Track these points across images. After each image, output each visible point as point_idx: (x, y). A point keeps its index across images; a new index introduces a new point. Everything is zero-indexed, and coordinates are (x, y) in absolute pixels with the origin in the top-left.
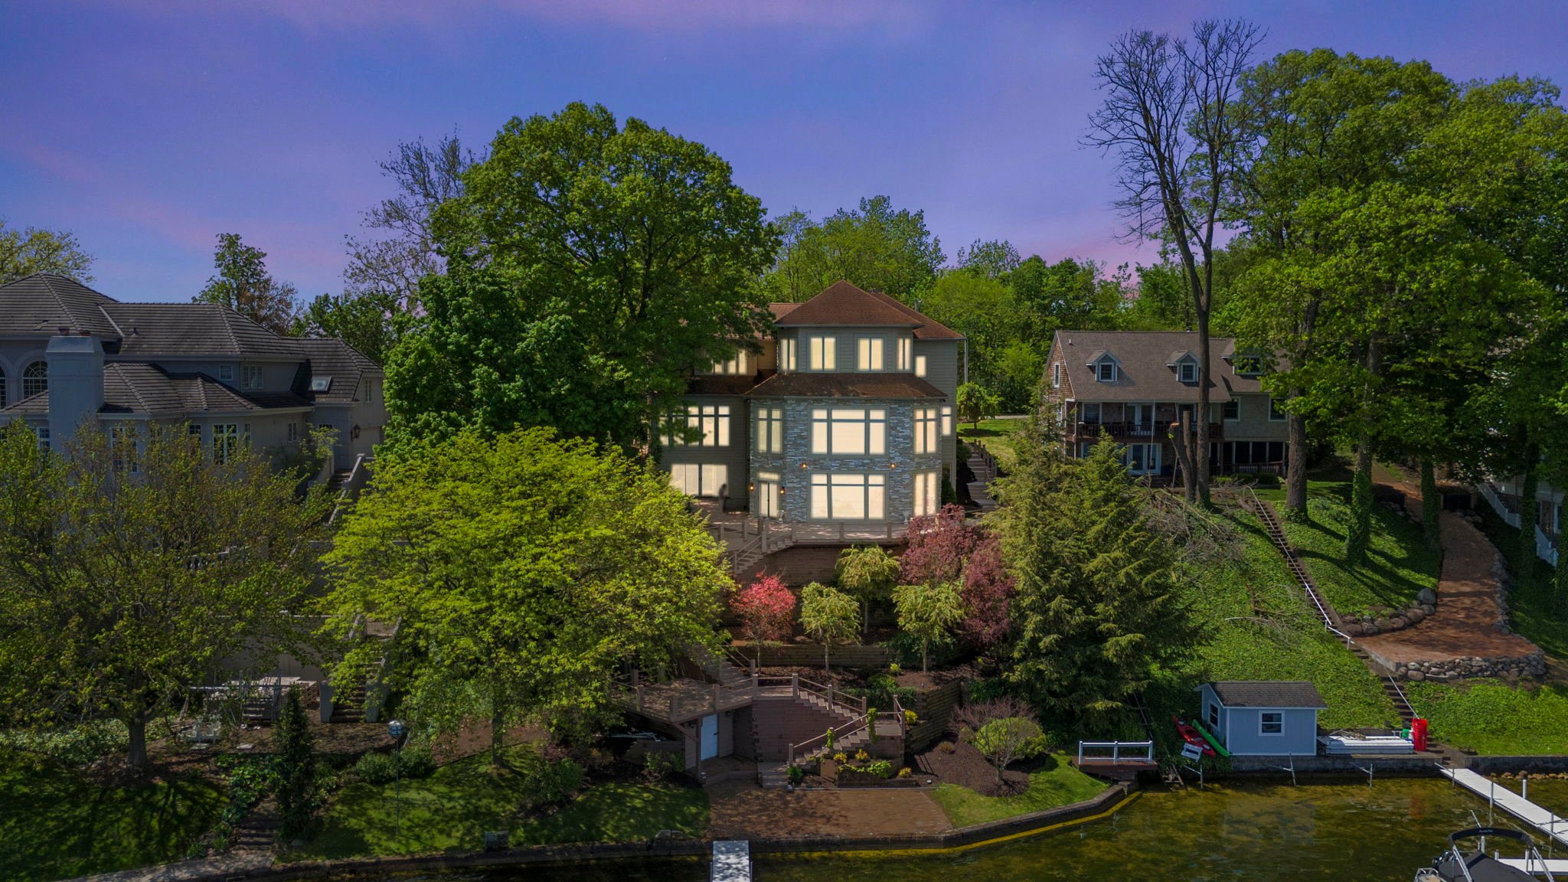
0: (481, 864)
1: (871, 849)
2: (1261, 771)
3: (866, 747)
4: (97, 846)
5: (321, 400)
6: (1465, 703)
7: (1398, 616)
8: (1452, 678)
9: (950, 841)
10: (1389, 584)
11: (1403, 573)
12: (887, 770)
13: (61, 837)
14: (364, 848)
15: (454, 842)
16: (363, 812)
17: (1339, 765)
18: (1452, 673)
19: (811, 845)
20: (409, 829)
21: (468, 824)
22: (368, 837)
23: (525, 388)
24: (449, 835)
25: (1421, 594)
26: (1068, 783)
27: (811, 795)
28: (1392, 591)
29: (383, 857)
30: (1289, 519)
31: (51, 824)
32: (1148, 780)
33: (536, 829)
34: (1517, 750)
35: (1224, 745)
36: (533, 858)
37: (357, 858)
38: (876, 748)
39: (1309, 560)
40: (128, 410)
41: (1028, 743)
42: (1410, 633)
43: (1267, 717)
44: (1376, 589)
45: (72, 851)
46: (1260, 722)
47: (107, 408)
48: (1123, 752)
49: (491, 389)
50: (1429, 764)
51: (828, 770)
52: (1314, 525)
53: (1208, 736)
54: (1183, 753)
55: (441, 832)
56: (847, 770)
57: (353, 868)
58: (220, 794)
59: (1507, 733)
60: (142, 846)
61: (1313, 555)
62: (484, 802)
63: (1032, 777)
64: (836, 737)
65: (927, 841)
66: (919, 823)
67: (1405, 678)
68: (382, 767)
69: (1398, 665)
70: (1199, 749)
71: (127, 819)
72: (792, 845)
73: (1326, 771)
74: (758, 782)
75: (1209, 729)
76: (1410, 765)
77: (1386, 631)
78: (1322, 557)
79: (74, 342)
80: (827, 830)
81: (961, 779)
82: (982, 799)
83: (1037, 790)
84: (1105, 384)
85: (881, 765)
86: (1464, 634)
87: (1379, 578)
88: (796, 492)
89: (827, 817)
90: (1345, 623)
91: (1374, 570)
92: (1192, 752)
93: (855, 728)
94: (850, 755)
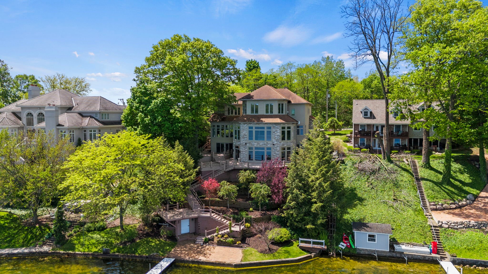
0: (100, 257)
1: (211, 265)
2: (368, 255)
3: (228, 234)
4: (13, 241)
6: (462, 237)
7: (454, 204)
8: (461, 228)
9: (236, 266)
10: (456, 191)
11: (466, 188)
12: (232, 241)
13: (7, 238)
14: (74, 249)
15: (97, 250)
16: (79, 239)
17: (398, 255)
18: (461, 226)
19: (193, 262)
20: (88, 245)
21: (103, 245)
22: (76, 246)
23: (150, 120)
24: (96, 248)
25: (468, 196)
27: (207, 247)
28: (456, 194)
29: (77, 252)
30: (422, 167)
31: (6, 234)
32: (324, 254)
33: (120, 249)
34: (475, 257)
35: (354, 244)
36: (115, 257)
37: (71, 252)
38: (231, 234)
39: (424, 182)
40: (63, 126)
41: (281, 237)
42: (457, 211)
43: (370, 236)
44: (450, 194)
45: (7, 242)
46: (368, 238)
47: (59, 125)
48: (314, 243)
49: (143, 120)
50: (435, 259)
51: (216, 240)
52: (432, 169)
53: (350, 241)
54: (340, 246)
55: (95, 247)
56: (220, 240)
57: (68, 254)
59: (475, 250)
60: (23, 242)
61: (427, 180)
62: (112, 239)
63: (280, 248)
64: (220, 230)
65: (229, 265)
66: (231, 259)
67: (441, 226)
68: (90, 227)
69: (439, 222)
70: (345, 245)
71: (24, 235)
72: (188, 262)
73: (394, 257)
74: (194, 242)
76: (427, 258)
77: (447, 209)
78: (430, 181)
79: (51, 107)
80: (202, 258)
81: (256, 247)
82: (258, 254)
83: (278, 253)
84: (365, 118)
85: (230, 239)
86: (477, 212)
87: (453, 190)
88: (244, 153)
89: (205, 254)
90: (430, 205)
91: (452, 187)
92: (342, 246)
93: (226, 227)
94: (223, 236)
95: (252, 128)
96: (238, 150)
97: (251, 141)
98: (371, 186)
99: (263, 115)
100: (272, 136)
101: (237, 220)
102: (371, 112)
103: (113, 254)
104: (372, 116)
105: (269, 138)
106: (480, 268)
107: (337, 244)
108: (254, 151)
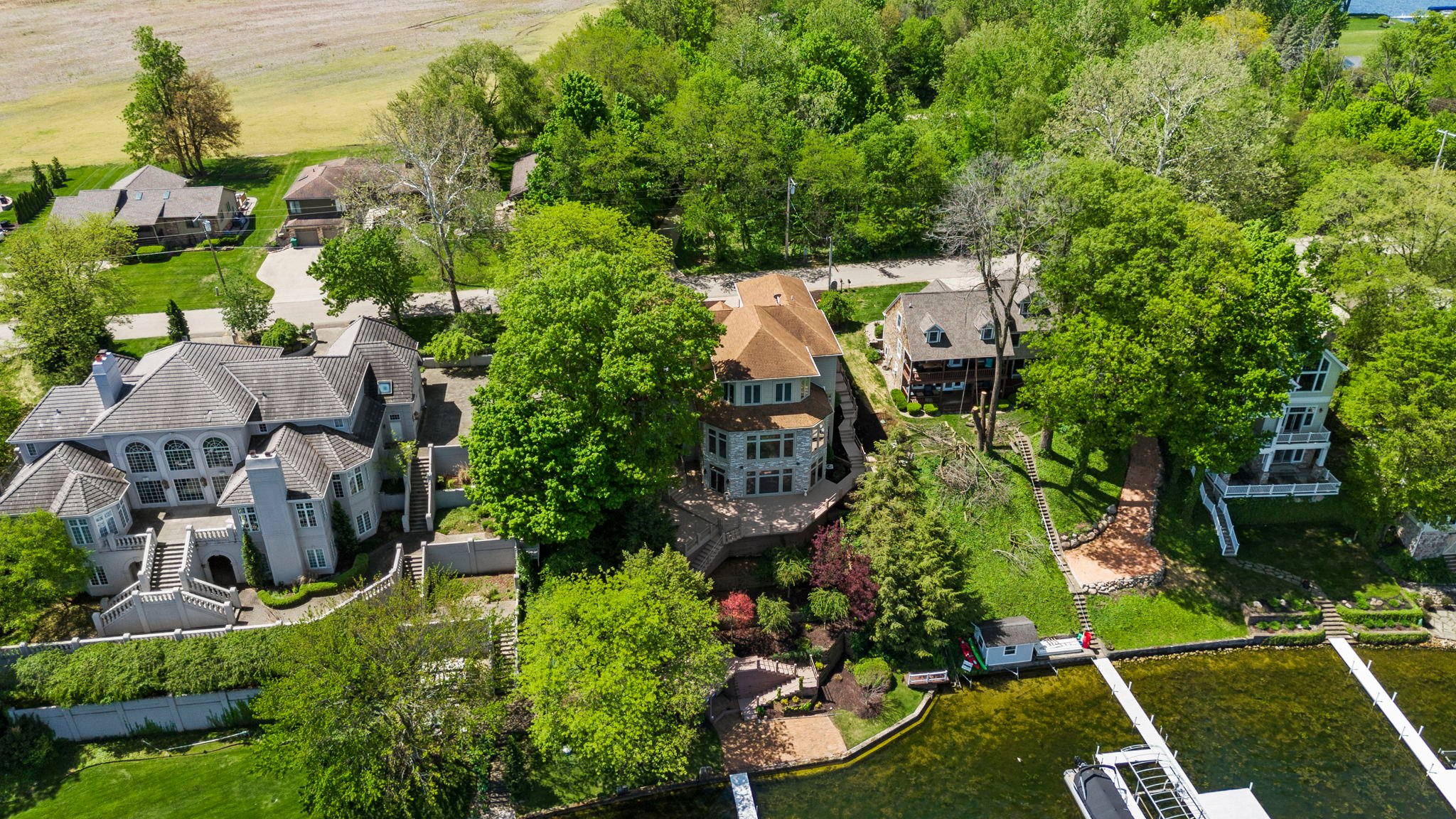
0: (617, 802)
3: (797, 694)
5: (390, 401)
7: (1092, 529)
8: (1112, 591)
9: (846, 760)
10: (1092, 500)
11: (1103, 485)
12: (808, 705)
14: (557, 800)
15: (600, 790)
16: (547, 775)
17: (1043, 664)
18: (1112, 588)
19: (778, 771)
20: (575, 783)
22: (556, 792)
24: (596, 786)
25: (1108, 506)
26: (903, 700)
27: (772, 725)
28: (1092, 505)
29: (571, 806)
30: (1039, 456)
34: (1134, 644)
35: (984, 661)
37: (557, 807)
38: (803, 694)
39: (1048, 490)
40: (306, 496)
41: (885, 676)
42: (1097, 546)
43: (1007, 648)
44: (1084, 507)
46: (1004, 650)
47: (292, 495)
50: (1088, 658)
51: (778, 708)
52: (1055, 457)
53: (978, 658)
54: (963, 667)
56: (788, 707)
57: (556, 813)
58: (469, 770)
59: (1131, 632)
61: (1050, 485)
65: (836, 761)
66: (830, 747)
67: (1086, 593)
69: (1084, 586)
70: (971, 664)
72: (771, 773)
73: (1036, 668)
74: (742, 719)
75: (976, 646)
76: (1079, 661)
78: (1056, 486)
79: (262, 462)
80: (785, 757)
81: (848, 705)
82: (859, 721)
83: (888, 710)
84: (932, 345)
85: (806, 704)
86: (1126, 546)
87: (1087, 497)
88: (736, 482)
89: (783, 746)
90: (1062, 541)
91: (1085, 491)
92: (967, 666)
93: (787, 679)
94: (789, 697)
95: (754, 438)
96: (721, 478)
97: (750, 461)
98: (973, 520)
99: (770, 406)
100: (796, 449)
101: (803, 662)
102: (944, 335)
103: (633, 791)
104: (945, 342)
105: (789, 452)
106: (1142, 659)
107: (959, 665)
108: (758, 478)
